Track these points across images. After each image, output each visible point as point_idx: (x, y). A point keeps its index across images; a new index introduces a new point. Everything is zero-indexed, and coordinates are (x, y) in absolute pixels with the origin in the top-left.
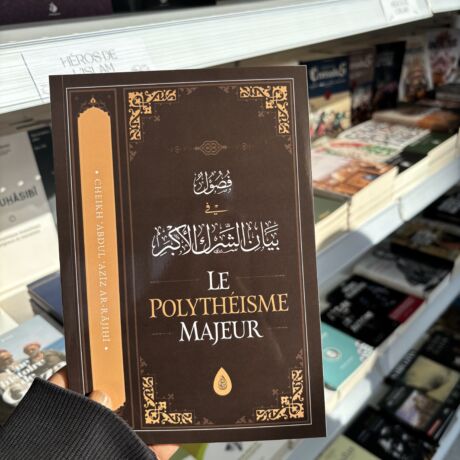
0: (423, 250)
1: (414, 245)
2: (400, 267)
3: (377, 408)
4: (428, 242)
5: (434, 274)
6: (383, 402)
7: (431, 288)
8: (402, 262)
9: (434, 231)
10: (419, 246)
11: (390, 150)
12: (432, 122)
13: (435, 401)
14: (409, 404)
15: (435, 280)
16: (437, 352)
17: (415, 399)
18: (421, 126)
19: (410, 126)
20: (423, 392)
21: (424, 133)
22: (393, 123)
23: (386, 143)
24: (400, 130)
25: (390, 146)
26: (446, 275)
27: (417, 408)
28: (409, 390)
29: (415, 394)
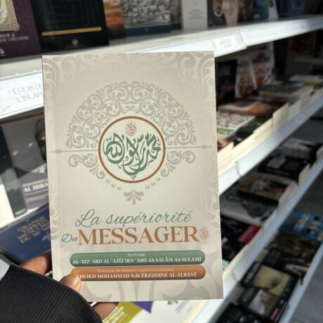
0: (258, 194)
1: (252, 191)
2: (244, 206)
3: (236, 304)
4: (261, 188)
5: (266, 209)
6: (240, 300)
7: (264, 219)
8: (245, 202)
9: (265, 180)
10: (255, 191)
11: (229, 131)
12: (256, 111)
13: (274, 296)
14: (257, 299)
15: (267, 214)
16: (273, 262)
17: (261, 295)
18: (249, 114)
19: (242, 114)
20: (266, 290)
21: (251, 118)
22: (231, 112)
23: (227, 126)
24: (236, 117)
25: (230, 128)
26: (274, 210)
27: (263, 301)
28: (257, 289)
29: (261, 292)
